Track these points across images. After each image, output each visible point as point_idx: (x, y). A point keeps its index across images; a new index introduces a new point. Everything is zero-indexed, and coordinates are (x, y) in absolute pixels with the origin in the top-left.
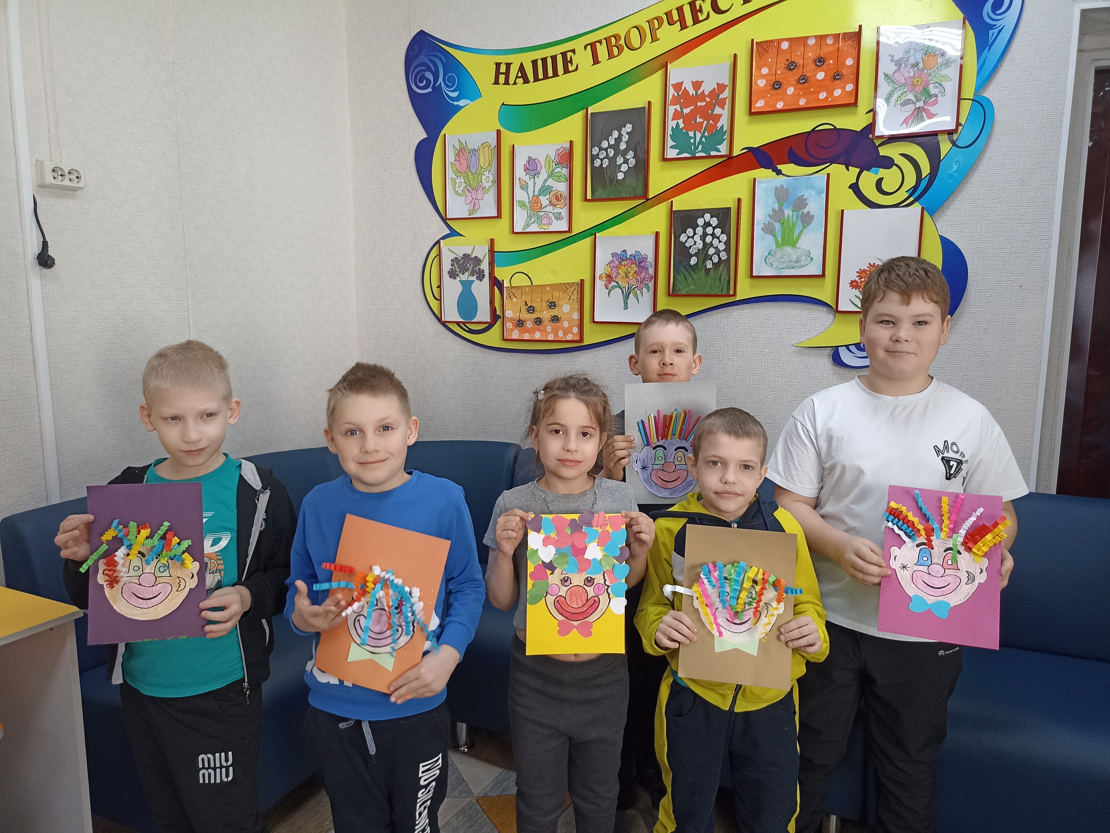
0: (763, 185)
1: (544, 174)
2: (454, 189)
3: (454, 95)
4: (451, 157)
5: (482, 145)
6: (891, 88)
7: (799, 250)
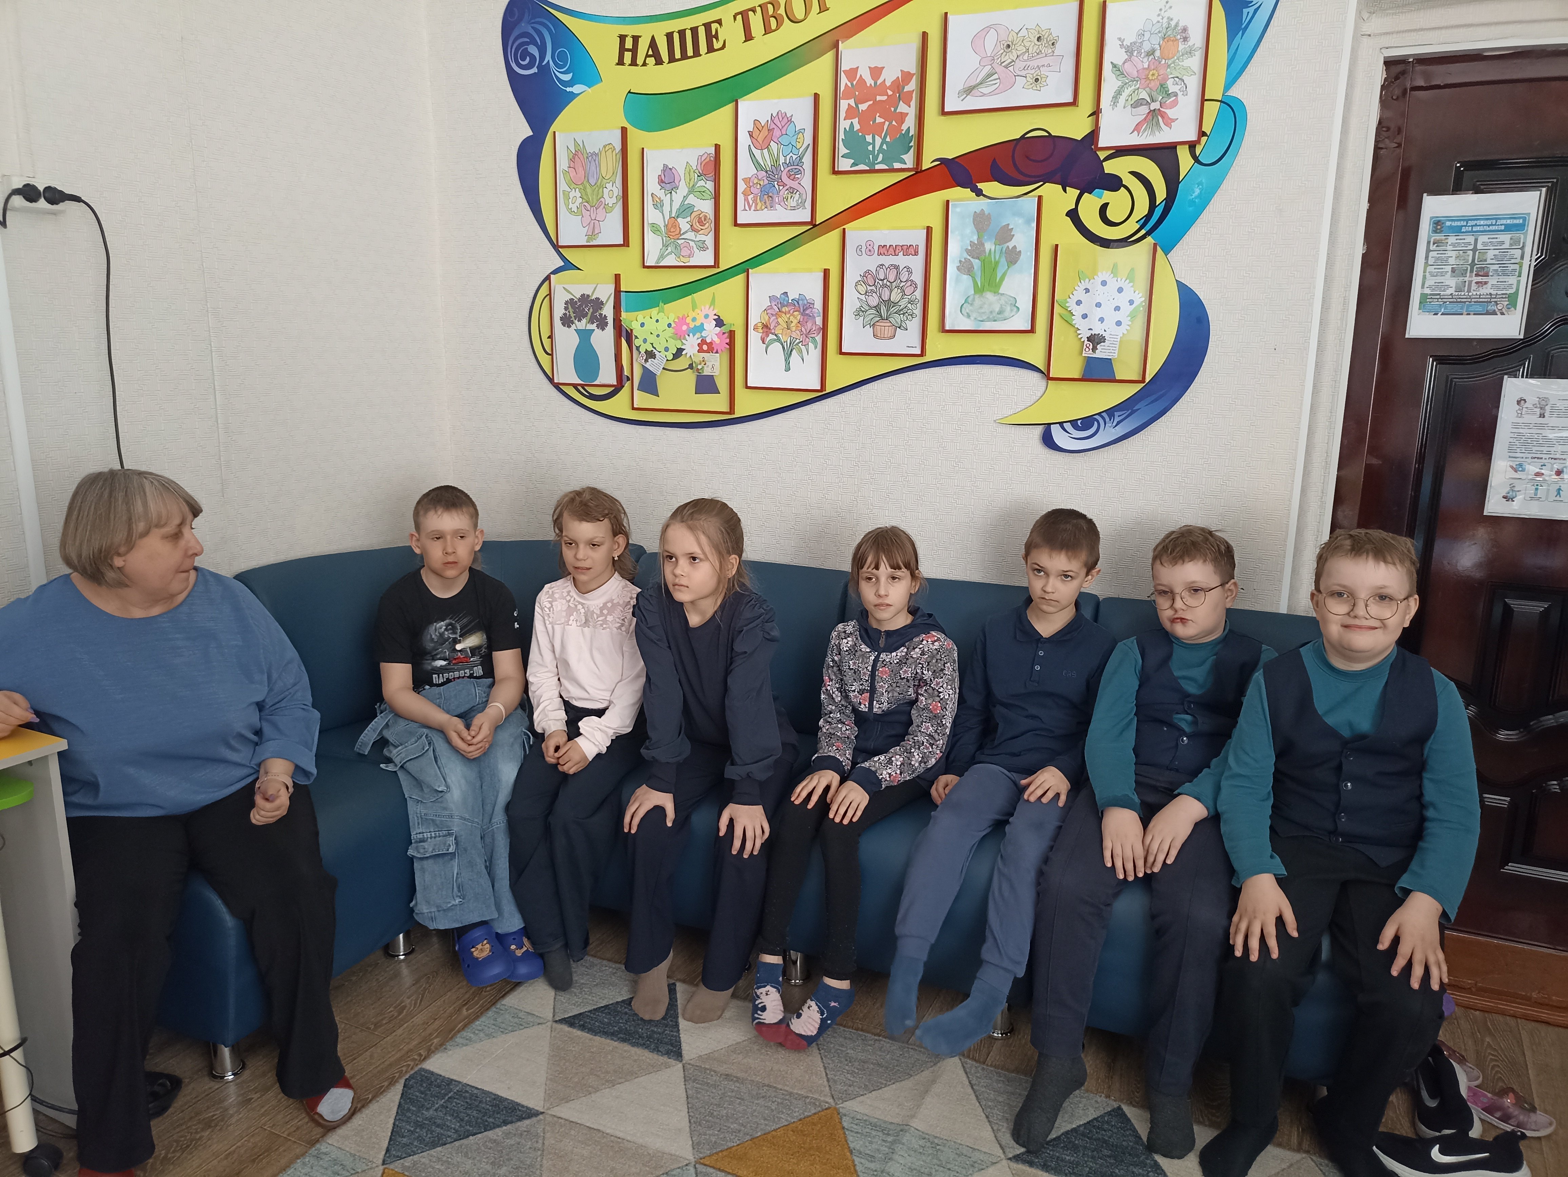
0: (958, 210)
1: (683, 190)
2: (567, 205)
3: (567, 77)
4: (563, 163)
5: (605, 147)
6: (1120, 83)
7: (1003, 298)
